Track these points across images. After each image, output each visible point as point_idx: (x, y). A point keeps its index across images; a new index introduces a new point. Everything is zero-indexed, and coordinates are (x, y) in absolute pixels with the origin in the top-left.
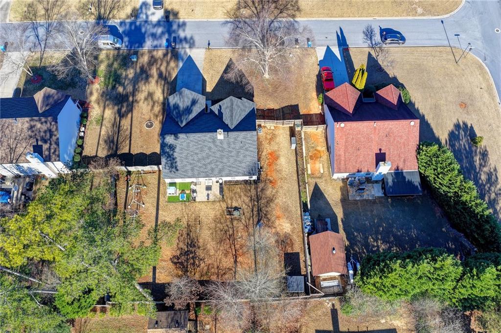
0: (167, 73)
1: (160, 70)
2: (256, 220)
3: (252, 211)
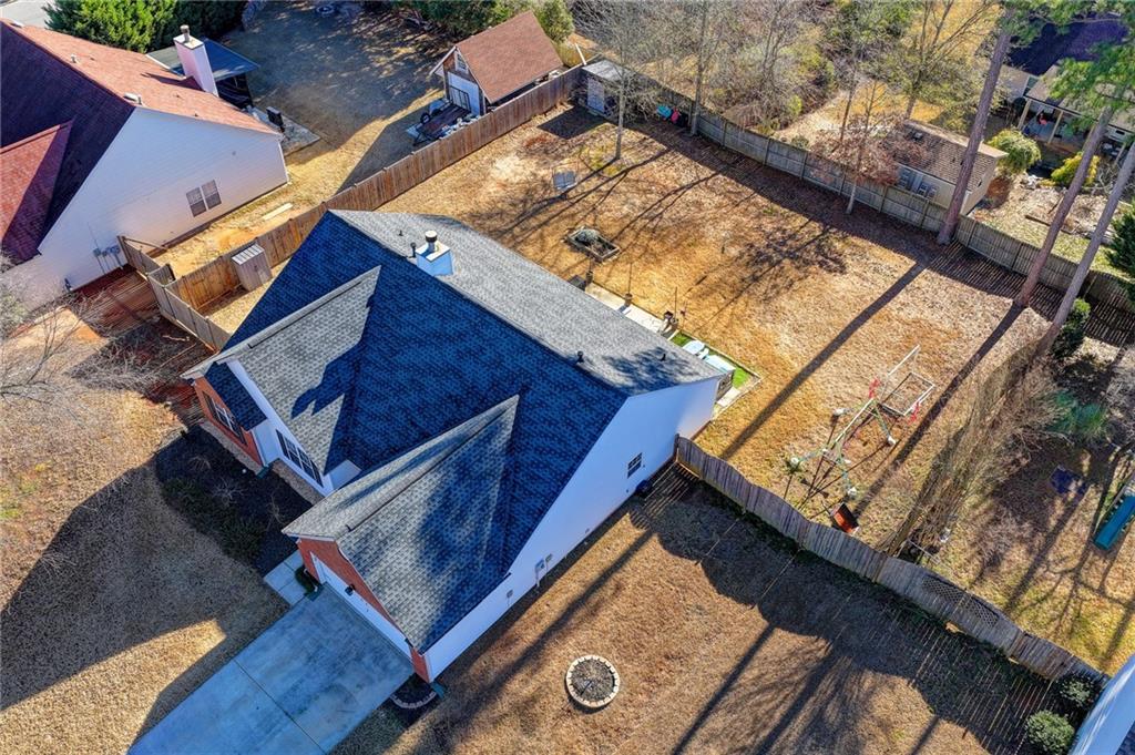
2: (558, 207)
3: (545, 223)
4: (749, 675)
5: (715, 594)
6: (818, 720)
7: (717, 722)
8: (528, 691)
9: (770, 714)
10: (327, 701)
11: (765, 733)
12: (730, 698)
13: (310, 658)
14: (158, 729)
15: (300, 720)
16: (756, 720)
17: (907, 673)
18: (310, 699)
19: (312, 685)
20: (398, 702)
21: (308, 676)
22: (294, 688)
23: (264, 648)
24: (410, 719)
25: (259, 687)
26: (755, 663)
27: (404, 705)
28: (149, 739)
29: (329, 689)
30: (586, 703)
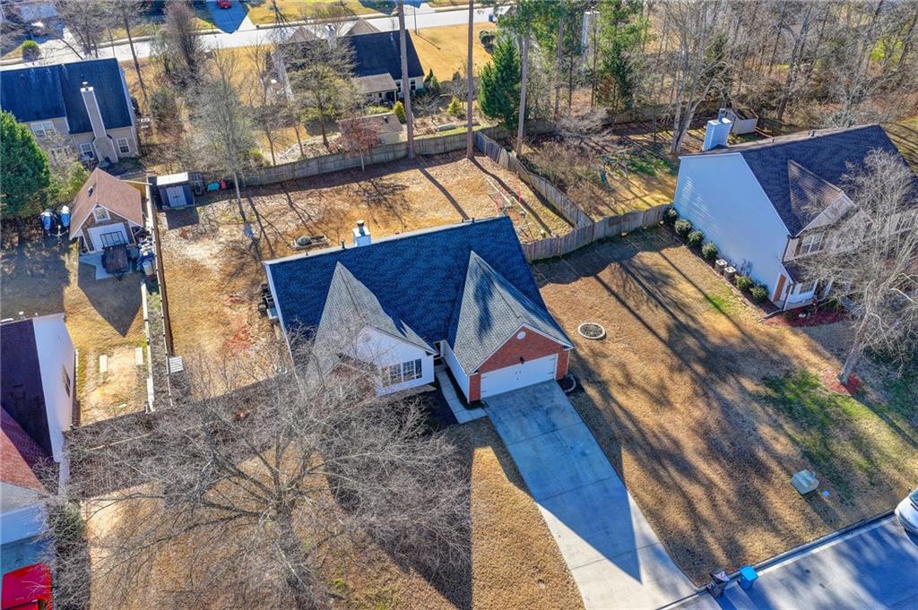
0: (667, 480)
1: (698, 482)
2: (263, 244)
4: (614, 288)
5: (569, 285)
6: (645, 278)
7: (631, 303)
8: (587, 350)
9: (635, 287)
10: (554, 415)
11: (644, 291)
12: (622, 297)
13: (525, 416)
14: (530, 485)
15: (558, 426)
16: (637, 292)
17: (637, 251)
18: (549, 421)
19: (541, 418)
20: (570, 390)
21: (535, 418)
22: (539, 425)
23: (506, 433)
24: (580, 389)
25: (530, 439)
26: (610, 285)
27: (573, 388)
28: (534, 490)
29: (547, 412)
30: (601, 336)
